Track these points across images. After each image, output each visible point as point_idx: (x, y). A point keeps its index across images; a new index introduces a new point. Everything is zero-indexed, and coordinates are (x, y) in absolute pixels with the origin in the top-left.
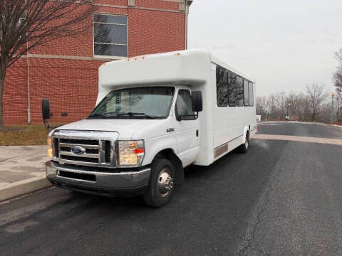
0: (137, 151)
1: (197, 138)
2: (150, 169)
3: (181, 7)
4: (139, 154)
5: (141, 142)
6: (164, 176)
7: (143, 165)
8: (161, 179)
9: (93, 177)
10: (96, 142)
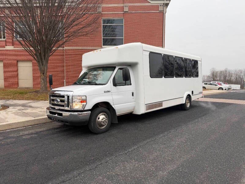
0: (82, 102)
1: (132, 97)
2: (90, 112)
3: (161, 9)
4: (83, 103)
5: (85, 97)
6: (102, 117)
7: (85, 109)
8: (99, 118)
9: (61, 115)
10: (63, 97)
